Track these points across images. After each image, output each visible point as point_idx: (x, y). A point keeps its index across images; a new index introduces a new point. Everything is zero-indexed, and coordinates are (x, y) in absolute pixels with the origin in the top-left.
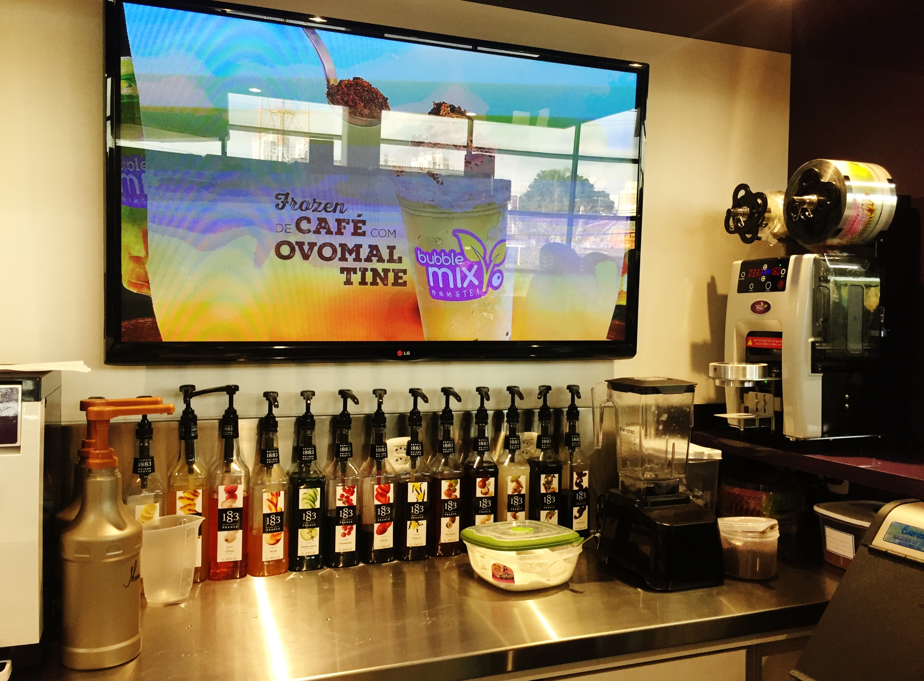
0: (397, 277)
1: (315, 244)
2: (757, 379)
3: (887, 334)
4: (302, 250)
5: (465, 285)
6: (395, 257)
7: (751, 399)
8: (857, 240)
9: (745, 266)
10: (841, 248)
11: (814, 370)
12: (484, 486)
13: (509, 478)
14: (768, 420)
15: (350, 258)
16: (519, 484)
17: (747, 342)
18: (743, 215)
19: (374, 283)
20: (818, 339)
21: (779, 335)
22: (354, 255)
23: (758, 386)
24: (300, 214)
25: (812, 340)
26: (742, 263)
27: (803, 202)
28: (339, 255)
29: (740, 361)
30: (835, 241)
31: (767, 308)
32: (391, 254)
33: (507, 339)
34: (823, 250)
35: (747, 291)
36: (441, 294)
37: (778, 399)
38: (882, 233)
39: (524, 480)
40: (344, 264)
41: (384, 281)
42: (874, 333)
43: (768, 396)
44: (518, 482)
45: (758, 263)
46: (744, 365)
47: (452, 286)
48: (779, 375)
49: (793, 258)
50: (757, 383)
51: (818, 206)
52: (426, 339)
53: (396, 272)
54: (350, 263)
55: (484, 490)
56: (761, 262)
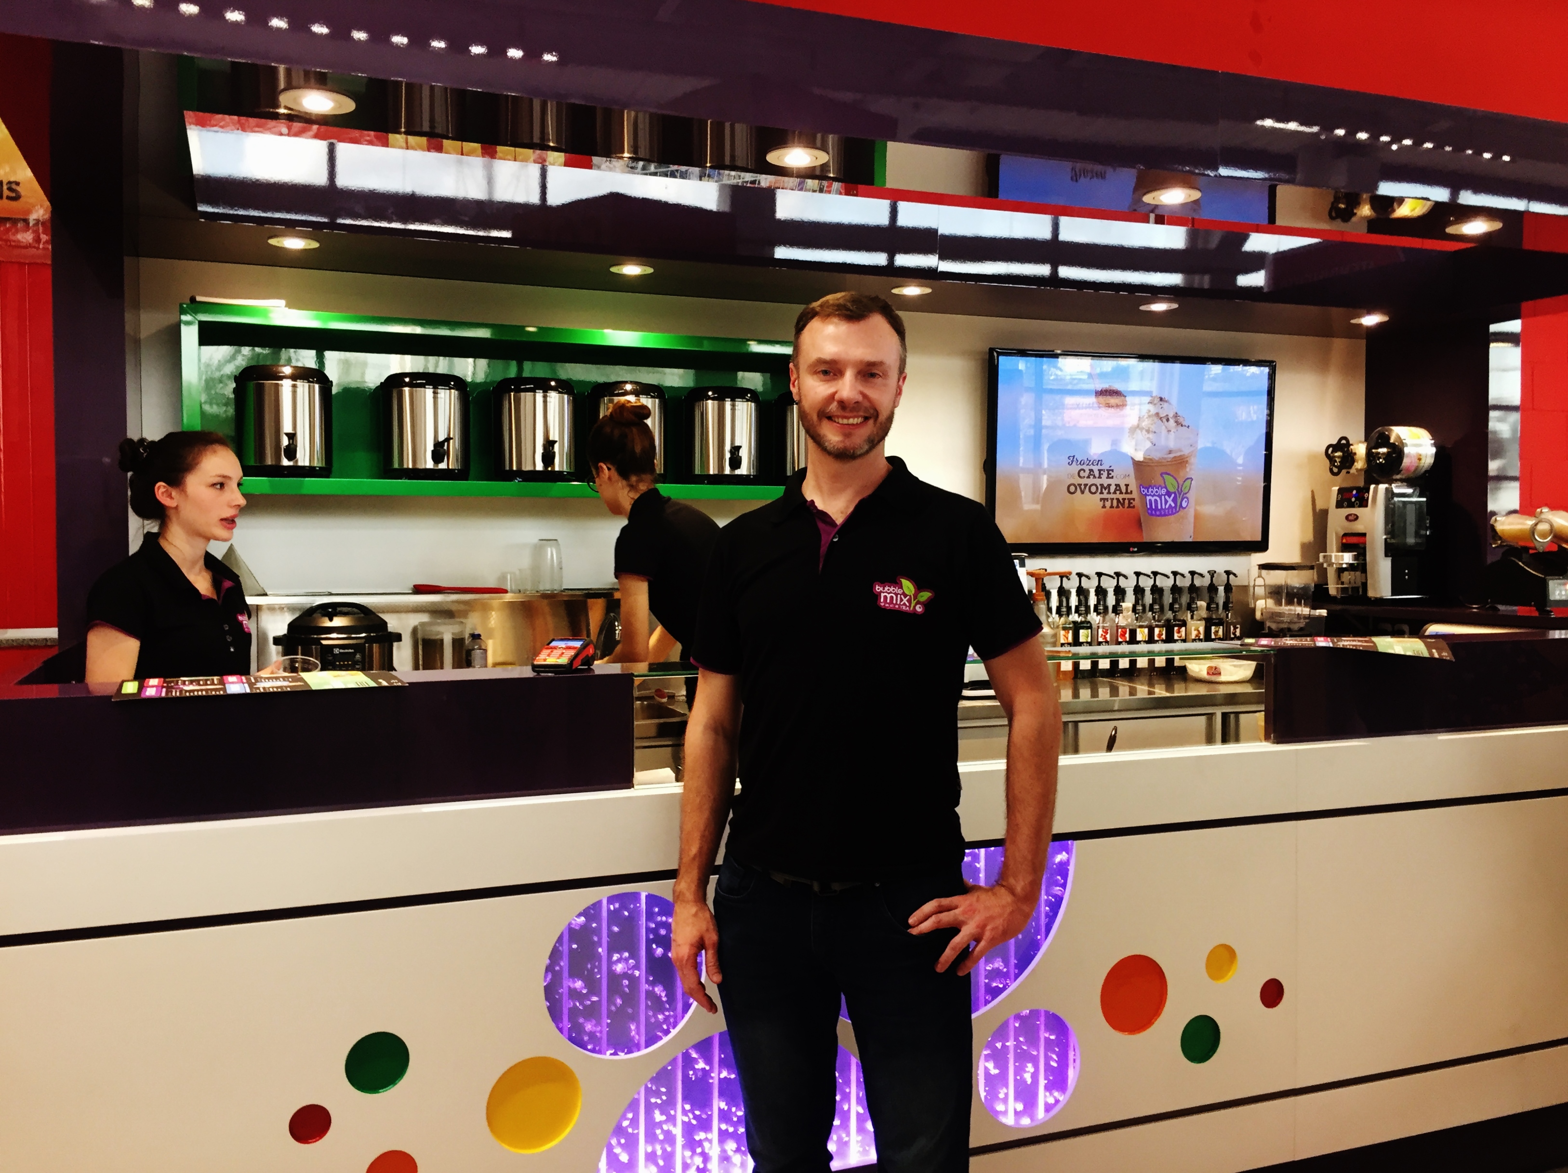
0: (1130, 503)
1: (1087, 485)
2: (1351, 562)
3: (1431, 533)
4: (1081, 488)
5: (1167, 506)
6: (1129, 491)
7: (1346, 576)
8: (1411, 475)
9: (1340, 491)
10: (1402, 480)
11: (1386, 555)
12: (1179, 632)
13: (1193, 628)
14: (1357, 588)
15: (1105, 492)
16: (1199, 633)
17: (1342, 540)
18: (1338, 457)
19: (1118, 507)
20: (1389, 536)
21: (1364, 535)
22: (1107, 490)
23: (1351, 568)
24: (1080, 467)
25: (1385, 537)
26: (1339, 490)
27: (1379, 453)
28: (1099, 491)
29: (1338, 551)
30: (1398, 477)
31: (1356, 518)
32: (1127, 489)
33: (1191, 540)
34: (1390, 482)
35: (1342, 507)
36: (1153, 512)
37: (1364, 575)
38: (1426, 471)
39: (1202, 629)
40: (1102, 496)
41: (1123, 505)
42: (1423, 532)
43: (1358, 573)
44: (1198, 631)
45: (1350, 489)
46: (1341, 554)
47: (1159, 507)
48: (1365, 560)
49: (1372, 487)
50: (1351, 565)
51: (1387, 456)
52: (1145, 540)
53: (1129, 500)
54: (1105, 496)
55: (1179, 635)
56: (1352, 489)
